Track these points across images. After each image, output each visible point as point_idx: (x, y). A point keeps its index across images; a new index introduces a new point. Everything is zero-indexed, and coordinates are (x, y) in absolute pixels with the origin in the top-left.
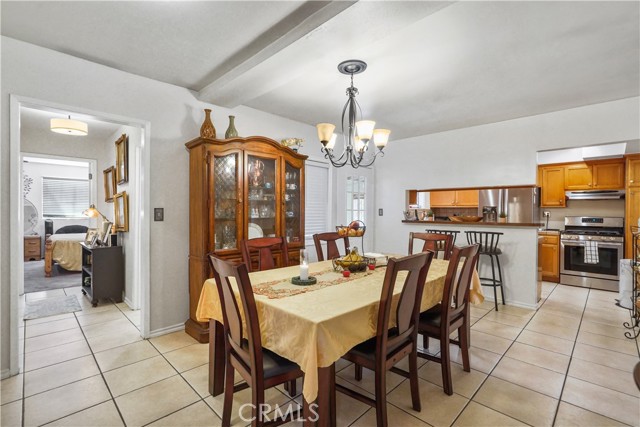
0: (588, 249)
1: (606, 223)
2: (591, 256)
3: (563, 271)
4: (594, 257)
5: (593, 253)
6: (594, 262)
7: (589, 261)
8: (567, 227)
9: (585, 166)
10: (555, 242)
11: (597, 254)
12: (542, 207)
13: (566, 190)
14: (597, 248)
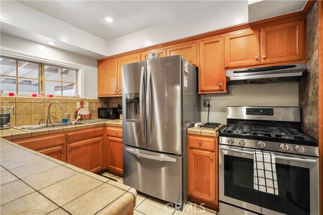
2: (266, 182)
3: (222, 197)
4: (270, 183)
5: (269, 175)
6: (270, 191)
7: (262, 189)
8: (230, 121)
9: (249, 31)
10: (212, 148)
11: (275, 178)
12: (199, 93)
13: (227, 68)
14: (274, 166)
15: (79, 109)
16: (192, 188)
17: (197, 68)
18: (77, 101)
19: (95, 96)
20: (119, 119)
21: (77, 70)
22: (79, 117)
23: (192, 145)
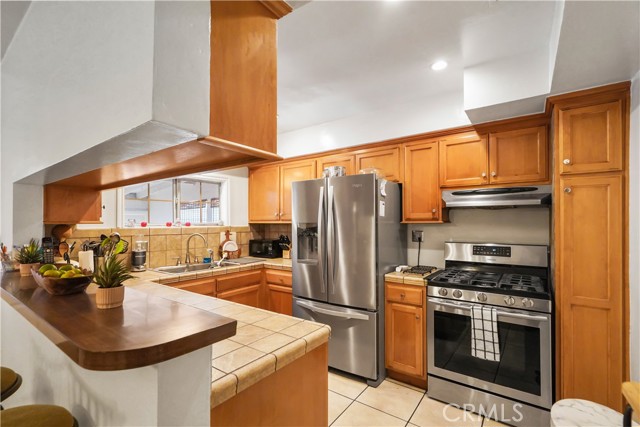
0: (478, 324)
1: (518, 257)
2: (485, 346)
3: (433, 369)
4: (489, 347)
5: (488, 336)
6: (490, 357)
7: (480, 355)
8: (449, 264)
9: (474, 136)
10: (418, 302)
11: (496, 340)
12: (404, 222)
13: (443, 188)
14: (495, 324)
15: (224, 243)
16: (391, 357)
17: (400, 185)
18: (221, 230)
19: (245, 223)
20: (281, 256)
21: (220, 184)
22: (225, 255)
23: (391, 297)
